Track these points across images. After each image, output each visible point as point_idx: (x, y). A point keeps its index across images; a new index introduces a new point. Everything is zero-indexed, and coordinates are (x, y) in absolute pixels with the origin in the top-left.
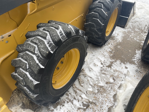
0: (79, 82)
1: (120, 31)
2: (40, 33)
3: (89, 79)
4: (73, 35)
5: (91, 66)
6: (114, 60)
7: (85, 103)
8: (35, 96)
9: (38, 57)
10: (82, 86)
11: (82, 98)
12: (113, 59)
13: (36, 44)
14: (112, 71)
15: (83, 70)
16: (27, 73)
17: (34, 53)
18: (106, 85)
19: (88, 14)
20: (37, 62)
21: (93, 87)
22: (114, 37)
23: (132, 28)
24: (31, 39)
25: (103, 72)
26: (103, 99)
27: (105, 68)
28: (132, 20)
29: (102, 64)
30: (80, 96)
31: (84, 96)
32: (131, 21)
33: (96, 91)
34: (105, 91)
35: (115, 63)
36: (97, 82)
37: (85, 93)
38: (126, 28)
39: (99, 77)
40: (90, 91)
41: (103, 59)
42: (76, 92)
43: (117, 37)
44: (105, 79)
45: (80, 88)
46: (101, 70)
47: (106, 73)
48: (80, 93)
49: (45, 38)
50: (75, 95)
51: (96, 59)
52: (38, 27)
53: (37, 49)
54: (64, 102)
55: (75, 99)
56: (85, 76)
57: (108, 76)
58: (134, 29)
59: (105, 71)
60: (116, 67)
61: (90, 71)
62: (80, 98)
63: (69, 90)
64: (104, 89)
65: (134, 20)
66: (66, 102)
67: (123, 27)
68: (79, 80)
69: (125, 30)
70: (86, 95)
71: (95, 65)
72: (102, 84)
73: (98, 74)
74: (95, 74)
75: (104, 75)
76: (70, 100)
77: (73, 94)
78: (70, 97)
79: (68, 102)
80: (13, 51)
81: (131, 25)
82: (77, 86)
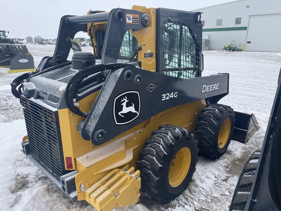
0: (190, 191)
1: (238, 145)
2: (164, 131)
3: (201, 189)
4: (187, 135)
5: (203, 178)
6: (230, 175)
7: (197, 208)
8: (157, 179)
9: (163, 146)
10: (193, 195)
11: (194, 204)
12: (230, 173)
13: (161, 138)
14: (228, 185)
15: (194, 180)
16: (154, 158)
17: (160, 144)
18: (221, 197)
19: (198, 122)
20: (163, 149)
21: (206, 197)
22: (231, 151)
23: (255, 143)
24: (156, 135)
25: (217, 185)
26: (218, 208)
27: (219, 181)
28: (255, 135)
29: (216, 177)
30: (192, 203)
31: (195, 203)
32: (253, 136)
33: (210, 201)
34: (219, 201)
35: (232, 178)
36: (210, 193)
37: (198, 201)
38: (247, 143)
39: (213, 189)
40: (202, 200)
41: (217, 173)
42: (187, 199)
43: (235, 153)
44: (219, 191)
45: (192, 196)
46: (215, 183)
47: (221, 186)
48: (192, 200)
49: (168, 135)
50: (185, 201)
51: (209, 172)
52: (160, 128)
53: (162, 141)
54: (175, 206)
55: (186, 204)
56: (196, 186)
57: (223, 189)
58: (259, 145)
59: (220, 184)
60: (233, 182)
61: (202, 182)
62: (192, 204)
63: (179, 197)
64: (219, 200)
65: (259, 135)
66: (177, 206)
67: (243, 142)
68: (189, 189)
69: (246, 146)
70: (198, 202)
71: (207, 177)
72: (215, 195)
73: (212, 187)
74: (208, 186)
75: (218, 188)
76: (181, 205)
77: (184, 200)
78: (181, 202)
79: (179, 206)
80: (139, 145)
81: (254, 141)
82: (188, 195)
